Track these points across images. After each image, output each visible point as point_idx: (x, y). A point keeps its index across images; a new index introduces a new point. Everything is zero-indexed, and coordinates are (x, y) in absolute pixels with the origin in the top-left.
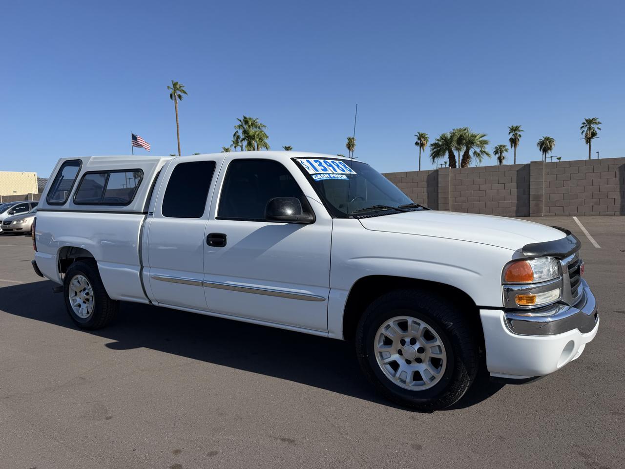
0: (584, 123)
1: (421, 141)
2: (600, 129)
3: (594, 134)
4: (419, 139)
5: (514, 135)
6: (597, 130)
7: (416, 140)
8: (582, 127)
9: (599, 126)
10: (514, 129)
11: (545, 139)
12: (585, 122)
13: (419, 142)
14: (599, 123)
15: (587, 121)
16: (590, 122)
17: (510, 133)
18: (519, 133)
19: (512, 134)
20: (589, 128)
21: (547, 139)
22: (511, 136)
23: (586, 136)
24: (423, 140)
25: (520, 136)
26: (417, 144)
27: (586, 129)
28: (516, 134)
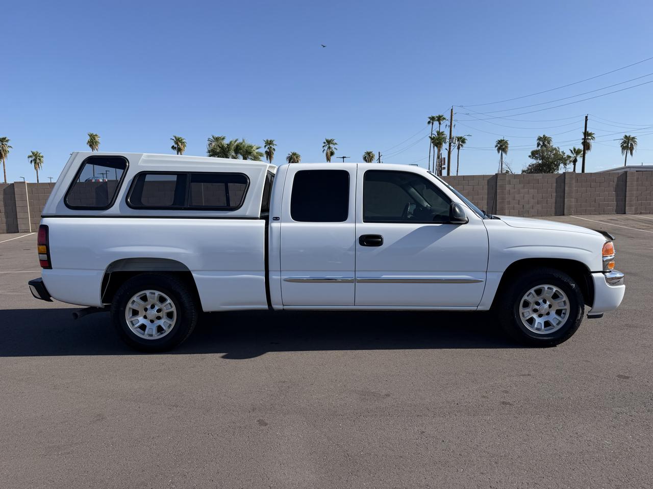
0: (324, 143)
1: (178, 145)
2: (336, 149)
3: (332, 154)
4: (177, 143)
5: (268, 148)
6: (334, 150)
7: (173, 144)
8: (323, 146)
9: (336, 146)
10: (269, 143)
11: (293, 154)
12: (326, 142)
13: (176, 146)
14: (336, 144)
15: (327, 141)
16: (329, 142)
17: (265, 146)
18: (273, 147)
19: (267, 147)
20: (329, 148)
21: (294, 154)
22: (266, 149)
23: (327, 154)
24: (180, 144)
25: (274, 150)
26: (173, 147)
27: (326, 148)
28: (271, 147)
